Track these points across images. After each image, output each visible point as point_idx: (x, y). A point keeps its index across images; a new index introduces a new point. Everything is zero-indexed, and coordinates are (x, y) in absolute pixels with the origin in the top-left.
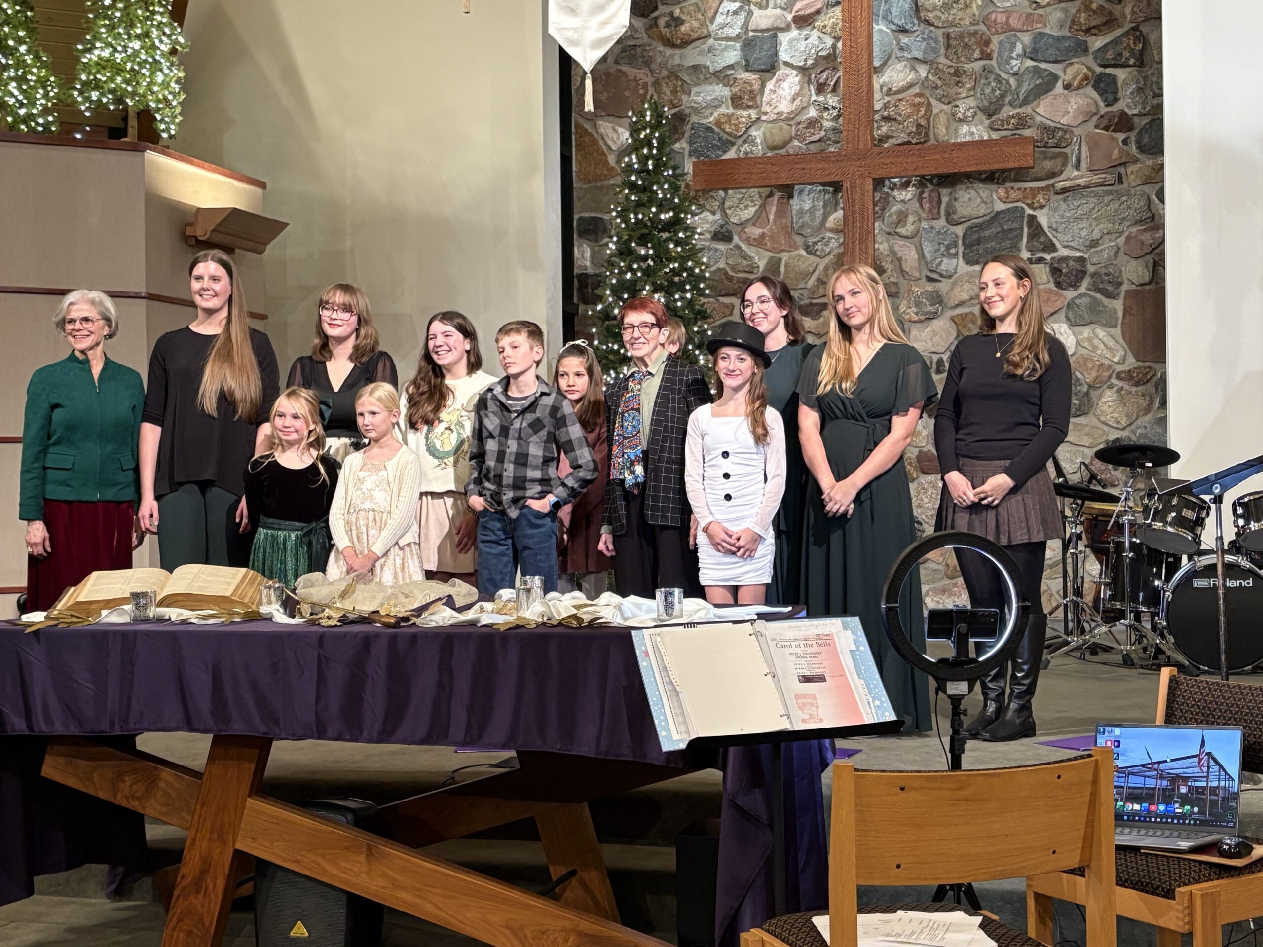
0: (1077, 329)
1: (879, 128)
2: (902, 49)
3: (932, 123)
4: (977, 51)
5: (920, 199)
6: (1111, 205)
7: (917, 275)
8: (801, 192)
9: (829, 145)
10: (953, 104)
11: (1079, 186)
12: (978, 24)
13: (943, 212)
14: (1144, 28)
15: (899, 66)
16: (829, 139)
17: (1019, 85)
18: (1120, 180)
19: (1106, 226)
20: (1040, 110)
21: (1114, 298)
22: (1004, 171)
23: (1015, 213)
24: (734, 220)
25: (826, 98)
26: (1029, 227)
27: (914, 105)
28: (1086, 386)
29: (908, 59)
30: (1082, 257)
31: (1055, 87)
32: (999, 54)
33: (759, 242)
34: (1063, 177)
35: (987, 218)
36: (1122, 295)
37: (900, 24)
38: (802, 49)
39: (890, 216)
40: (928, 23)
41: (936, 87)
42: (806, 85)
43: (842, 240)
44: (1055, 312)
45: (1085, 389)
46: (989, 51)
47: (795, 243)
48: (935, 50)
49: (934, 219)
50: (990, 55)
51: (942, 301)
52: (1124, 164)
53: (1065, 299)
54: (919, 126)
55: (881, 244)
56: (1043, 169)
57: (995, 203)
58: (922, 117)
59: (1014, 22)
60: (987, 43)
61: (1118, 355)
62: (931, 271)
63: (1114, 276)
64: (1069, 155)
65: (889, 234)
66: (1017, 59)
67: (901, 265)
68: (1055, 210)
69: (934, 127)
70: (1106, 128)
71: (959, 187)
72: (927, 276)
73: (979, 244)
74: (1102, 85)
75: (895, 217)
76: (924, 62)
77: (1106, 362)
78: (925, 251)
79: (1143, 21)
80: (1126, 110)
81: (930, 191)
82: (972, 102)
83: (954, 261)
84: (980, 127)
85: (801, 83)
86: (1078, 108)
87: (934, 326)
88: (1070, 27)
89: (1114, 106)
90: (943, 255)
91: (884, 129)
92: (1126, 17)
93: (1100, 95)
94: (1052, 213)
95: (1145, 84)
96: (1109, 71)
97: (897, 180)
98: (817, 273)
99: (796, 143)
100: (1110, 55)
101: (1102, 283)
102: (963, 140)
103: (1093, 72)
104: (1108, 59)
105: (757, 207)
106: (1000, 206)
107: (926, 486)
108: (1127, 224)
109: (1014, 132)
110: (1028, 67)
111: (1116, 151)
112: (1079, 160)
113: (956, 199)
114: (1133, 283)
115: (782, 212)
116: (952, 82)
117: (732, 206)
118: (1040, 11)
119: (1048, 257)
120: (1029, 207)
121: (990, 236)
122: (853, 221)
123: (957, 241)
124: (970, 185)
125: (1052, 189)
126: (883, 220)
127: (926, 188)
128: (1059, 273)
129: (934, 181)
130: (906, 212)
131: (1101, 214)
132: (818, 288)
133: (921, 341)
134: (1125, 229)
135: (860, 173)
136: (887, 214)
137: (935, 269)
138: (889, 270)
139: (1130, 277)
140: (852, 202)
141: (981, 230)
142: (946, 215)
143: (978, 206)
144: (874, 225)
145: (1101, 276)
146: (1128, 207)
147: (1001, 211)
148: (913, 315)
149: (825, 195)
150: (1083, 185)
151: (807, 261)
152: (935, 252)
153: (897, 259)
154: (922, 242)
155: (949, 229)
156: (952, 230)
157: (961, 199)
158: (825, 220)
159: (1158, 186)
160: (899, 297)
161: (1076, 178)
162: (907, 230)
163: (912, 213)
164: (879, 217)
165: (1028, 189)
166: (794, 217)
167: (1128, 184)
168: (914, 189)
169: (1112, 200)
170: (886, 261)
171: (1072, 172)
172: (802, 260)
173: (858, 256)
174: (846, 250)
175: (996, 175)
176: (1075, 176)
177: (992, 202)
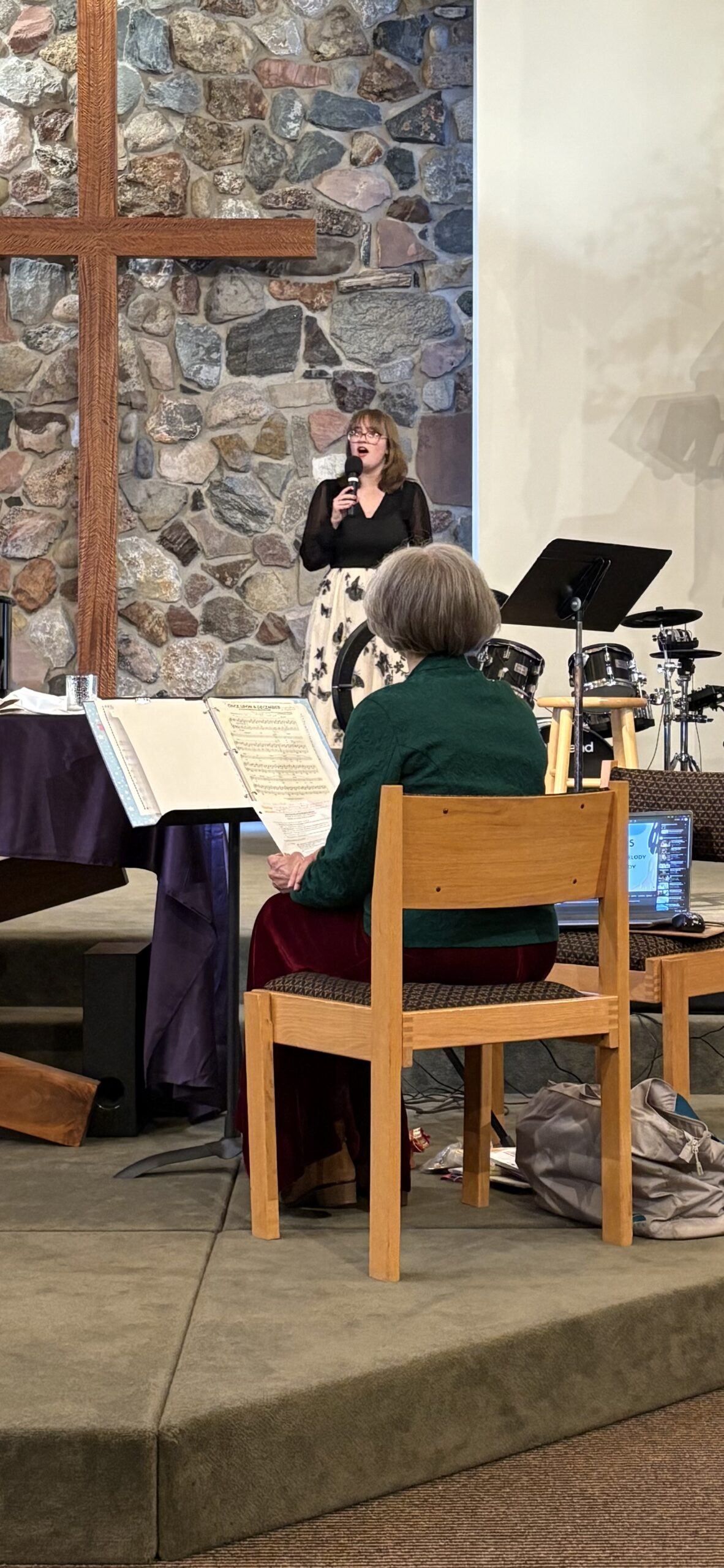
1: (122, 193)
2: (151, 95)
3: (189, 192)
4: (247, 107)
5: (173, 286)
6: (406, 312)
7: (170, 384)
8: (20, 267)
9: (57, 209)
10: (215, 171)
11: (368, 285)
12: (248, 73)
13: (202, 306)
14: (447, 97)
15: (149, 116)
16: (57, 201)
17: (297, 155)
18: (416, 281)
19: (400, 337)
20: (322, 187)
21: (408, 426)
22: (279, 259)
23: (291, 315)
25: (54, 149)
26: (308, 332)
27: (168, 168)
29: (159, 109)
30: (370, 374)
31: (340, 160)
32: (273, 114)
34: (347, 273)
35: (256, 318)
36: (418, 422)
37: (150, 62)
38: (23, 82)
39: (136, 306)
40: (185, 65)
41: (195, 148)
42: (27, 129)
43: (74, 333)
44: (338, 440)
46: (260, 108)
47: (11, 332)
48: (193, 102)
49: (192, 314)
50: (261, 112)
51: (201, 418)
52: (421, 263)
54: (173, 195)
55: (124, 340)
56: (325, 260)
57: (266, 299)
58: (178, 183)
59: (292, 75)
60: (259, 98)
62: (188, 380)
63: (408, 399)
64: (357, 247)
65: (134, 329)
66: (294, 122)
67: (149, 369)
68: (340, 313)
69: (192, 197)
70: (402, 217)
71: (222, 276)
72: (182, 386)
73: (246, 349)
74: (396, 163)
75: (142, 309)
76: (178, 114)
78: (180, 354)
79: (448, 88)
80: (424, 196)
81: (186, 279)
82: (239, 171)
83: (216, 368)
84: (249, 202)
85: (21, 127)
86: (368, 189)
87: (189, 449)
88: (359, 88)
89: (410, 190)
90: (203, 360)
91: (129, 195)
92: (424, 81)
93: (394, 175)
94: (335, 316)
95: (446, 167)
96: (405, 146)
97: (145, 260)
98: (41, 372)
99: (13, 202)
100: (406, 127)
101: (394, 405)
102: (229, 217)
103: (387, 146)
104: (404, 131)
106: (272, 304)
107: (178, 651)
108: (424, 336)
109: (291, 212)
110: (308, 133)
111: (412, 246)
112: (368, 254)
113: (218, 291)
114: (430, 409)
116: (214, 143)
118: (323, 64)
119: (330, 371)
120: (308, 308)
121: (260, 341)
122: (91, 308)
123: (219, 344)
124: (236, 275)
125: (335, 287)
126: (127, 311)
127: (182, 274)
128: (342, 391)
129: (192, 266)
130: (156, 303)
131: (394, 322)
132: (42, 393)
133: (174, 468)
134: (422, 341)
135: (101, 248)
136: (132, 304)
137: (192, 378)
138: (134, 375)
139: (426, 401)
140: (90, 285)
141: (248, 332)
142: (206, 310)
143: (246, 302)
144: (116, 317)
145: (392, 397)
146: (426, 314)
147: (274, 310)
148: (165, 434)
149: (51, 273)
150: (372, 284)
151: (28, 358)
152: (193, 356)
153: (145, 361)
154: (177, 342)
155: (210, 328)
156: (213, 330)
157: (224, 292)
158: (51, 305)
159: (460, 292)
160: (146, 411)
161: (365, 275)
162: (158, 325)
163: (164, 306)
164: (123, 306)
165: (307, 285)
166: (11, 298)
167: (425, 286)
168: (167, 274)
169: (407, 305)
170: (131, 364)
171: (360, 268)
172: (20, 355)
173: (97, 354)
174: (82, 346)
175: (269, 264)
176: (364, 273)
177: (263, 298)
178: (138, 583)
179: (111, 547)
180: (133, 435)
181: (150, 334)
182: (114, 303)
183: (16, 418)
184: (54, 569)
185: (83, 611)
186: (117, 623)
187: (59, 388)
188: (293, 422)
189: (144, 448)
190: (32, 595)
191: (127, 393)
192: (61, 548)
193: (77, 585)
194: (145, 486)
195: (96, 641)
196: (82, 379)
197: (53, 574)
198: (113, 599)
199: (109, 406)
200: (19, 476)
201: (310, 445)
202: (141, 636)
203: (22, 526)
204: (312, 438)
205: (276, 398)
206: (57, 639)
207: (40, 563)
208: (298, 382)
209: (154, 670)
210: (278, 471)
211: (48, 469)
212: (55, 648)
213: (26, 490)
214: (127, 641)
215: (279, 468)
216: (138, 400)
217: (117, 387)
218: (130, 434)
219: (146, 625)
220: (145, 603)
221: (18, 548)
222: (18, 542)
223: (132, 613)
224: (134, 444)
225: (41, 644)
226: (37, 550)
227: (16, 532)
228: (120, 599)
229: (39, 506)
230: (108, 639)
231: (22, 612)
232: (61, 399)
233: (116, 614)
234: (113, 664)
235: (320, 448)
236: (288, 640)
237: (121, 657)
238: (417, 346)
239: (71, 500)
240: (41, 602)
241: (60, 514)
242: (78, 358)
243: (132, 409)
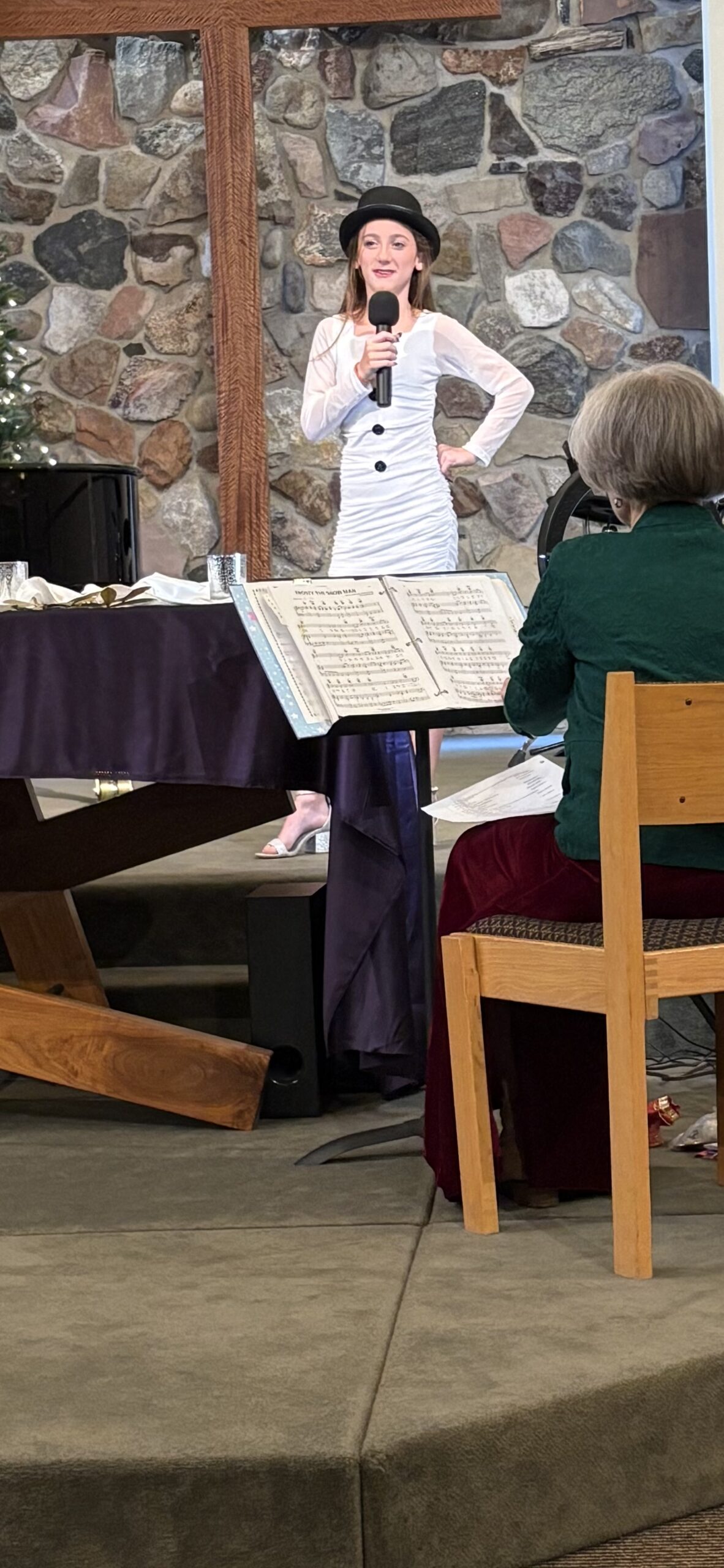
0: (571, 277)
5: (321, 64)
6: (618, 81)
7: (322, 189)
8: (128, 48)
11: (568, 49)
13: (358, 87)
18: (630, 41)
19: (611, 114)
21: (625, 229)
22: (454, 21)
23: (471, 92)
24: (17, 93)
26: (494, 115)
28: (586, 369)
30: (575, 164)
33: (61, 132)
34: (541, 34)
35: (427, 98)
36: (637, 224)
39: (275, 91)
43: (199, 129)
44: (536, 252)
45: (584, 374)
47: (121, 133)
49: (346, 98)
52: (635, 16)
53: (552, 229)
55: (263, 136)
56: (512, 20)
57: (439, 73)
61: (633, 318)
62: (344, 183)
63: (623, 194)
65: (274, 121)
67: (294, 172)
68: (533, 87)
71: (382, 46)
72: (337, 192)
73: (416, 141)
75: (283, 94)
77: (614, 330)
78: (333, 150)
81: (337, 53)
83: (379, 167)
90: (362, 157)
94: (527, 91)
97: (284, 31)
98: (159, 183)
101: (606, 203)
105: (55, 72)
106: (447, 80)
108: (642, 112)
112: (567, 7)
113: (378, 67)
114: (653, 205)
115: (100, 79)
117: (13, 70)
119: (523, 163)
120: (492, 82)
121: (434, 128)
122: (219, 98)
123: (382, 136)
124: (400, 44)
125: (527, 53)
126: (264, 98)
127: (332, 46)
128: (539, 189)
129: (344, 36)
130: (299, 88)
131: (603, 95)
132: (163, 209)
133: (332, 298)
134: (639, 118)
135: (228, 18)
136: (270, 89)
137: (349, 180)
138: (276, 181)
139: (648, 196)
140: (217, 67)
141: (418, 117)
142: (363, 92)
143: (413, 79)
144: (251, 106)
145: (604, 193)
146: (644, 84)
147: (450, 87)
148: (318, 254)
149: (167, 54)
150: (573, 48)
151: (140, 165)
152: (349, 152)
153: (289, 162)
154: (328, 135)
155: (369, 116)
156: (373, 117)
157: (386, 67)
158: (168, 96)
159: (687, 51)
160: (293, 226)
161: (563, 36)
162: (304, 115)
163: (310, 89)
164: (259, 92)
165: (490, 53)
166: (119, 90)
167: (642, 47)
168: (312, 48)
169: (619, 72)
170: (272, 166)
171: (557, 27)
172: (133, 162)
173: (229, 156)
174: (210, 147)
175: (441, 28)
176: (561, 33)
177: (435, 73)
178: (293, 446)
179: (257, 403)
180: (278, 258)
181: (295, 126)
182: (248, 89)
183: (132, 243)
184: (188, 432)
185: (226, 484)
186: (268, 498)
187: (184, 203)
188: (478, 232)
189: (293, 273)
190: (163, 467)
191: (267, 205)
192: (196, 406)
193: (217, 452)
194: (296, 322)
195: (244, 521)
196: (212, 189)
197: (187, 440)
198: (263, 468)
199: (247, 223)
200: (139, 317)
201: (501, 261)
202: (299, 513)
203: (146, 380)
204: (503, 251)
205: (455, 201)
206: (196, 522)
207: (170, 426)
208: (485, 178)
209: (317, 555)
210: (462, 297)
211: (174, 307)
212: (193, 532)
213: (149, 334)
214: (282, 521)
215: (463, 291)
216: (282, 213)
217: (257, 198)
218: (274, 258)
219: (305, 498)
220: (302, 472)
221: (143, 408)
222: (143, 401)
223: (287, 485)
224: (280, 269)
225: (176, 528)
226: (166, 410)
227: (139, 388)
228: (271, 468)
229: (166, 353)
230: (258, 519)
231: (153, 490)
232: (186, 216)
233: (267, 488)
234: (267, 549)
235: (514, 263)
236: (483, 511)
237: (276, 541)
238: (634, 125)
239: (205, 345)
240: (174, 474)
241: (193, 363)
242: (206, 162)
243: (276, 224)
